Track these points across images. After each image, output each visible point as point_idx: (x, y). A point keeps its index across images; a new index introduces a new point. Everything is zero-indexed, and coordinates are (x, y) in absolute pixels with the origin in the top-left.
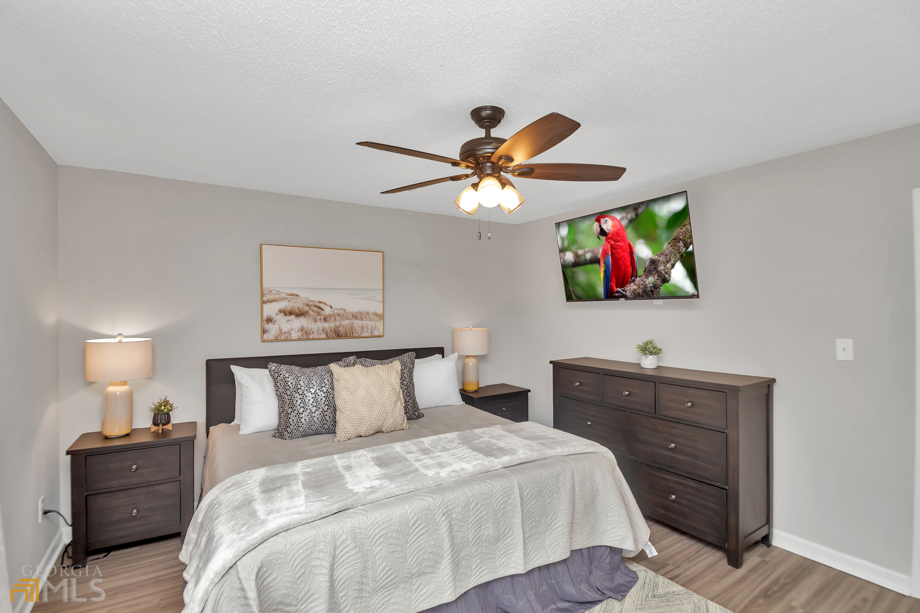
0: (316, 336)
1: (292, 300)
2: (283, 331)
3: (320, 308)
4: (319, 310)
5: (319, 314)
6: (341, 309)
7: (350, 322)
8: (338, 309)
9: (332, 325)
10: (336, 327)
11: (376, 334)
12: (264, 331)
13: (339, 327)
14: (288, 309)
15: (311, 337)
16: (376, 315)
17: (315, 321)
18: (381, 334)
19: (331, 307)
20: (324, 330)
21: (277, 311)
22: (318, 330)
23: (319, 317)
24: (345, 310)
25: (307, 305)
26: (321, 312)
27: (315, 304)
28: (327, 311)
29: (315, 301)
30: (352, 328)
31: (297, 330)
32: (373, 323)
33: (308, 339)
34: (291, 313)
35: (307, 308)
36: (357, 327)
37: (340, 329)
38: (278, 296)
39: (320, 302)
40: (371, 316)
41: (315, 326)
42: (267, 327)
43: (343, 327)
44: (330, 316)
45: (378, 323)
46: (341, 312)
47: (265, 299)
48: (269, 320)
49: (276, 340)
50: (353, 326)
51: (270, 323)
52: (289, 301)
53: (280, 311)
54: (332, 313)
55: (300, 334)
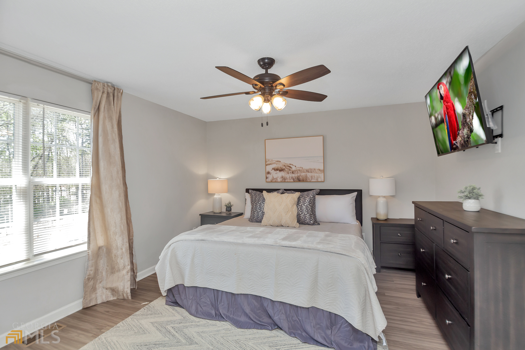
0: (289, 181)
1: (278, 164)
2: (274, 178)
3: (290, 167)
4: (290, 168)
5: (290, 170)
6: (300, 167)
7: (305, 174)
8: (299, 168)
9: (296, 175)
10: (298, 176)
11: (320, 180)
12: (267, 178)
13: (299, 176)
14: (276, 168)
15: (286, 181)
16: (320, 170)
17: (288, 173)
18: (323, 180)
19: (296, 167)
20: (292, 178)
21: (271, 169)
22: (290, 177)
23: (290, 171)
24: (303, 168)
25: (284, 166)
26: (291, 169)
27: (288, 165)
28: (294, 168)
29: (288, 164)
30: (306, 177)
31: (280, 178)
32: (318, 175)
33: (285, 182)
34: (277, 170)
35: (284, 167)
36: (309, 177)
37: (300, 177)
38: (272, 162)
39: (290, 164)
40: (317, 171)
41: (288, 176)
42: (268, 176)
43: (302, 176)
44: (295, 171)
45: (320, 175)
46: (300, 169)
47: (267, 163)
48: (269, 173)
49: (271, 182)
50: (307, 176)
51: (269, 174)
52: (277, 164)
53: (273, 169)
54: (296, 169)
55: (281, 179)
